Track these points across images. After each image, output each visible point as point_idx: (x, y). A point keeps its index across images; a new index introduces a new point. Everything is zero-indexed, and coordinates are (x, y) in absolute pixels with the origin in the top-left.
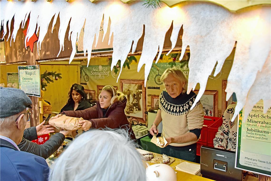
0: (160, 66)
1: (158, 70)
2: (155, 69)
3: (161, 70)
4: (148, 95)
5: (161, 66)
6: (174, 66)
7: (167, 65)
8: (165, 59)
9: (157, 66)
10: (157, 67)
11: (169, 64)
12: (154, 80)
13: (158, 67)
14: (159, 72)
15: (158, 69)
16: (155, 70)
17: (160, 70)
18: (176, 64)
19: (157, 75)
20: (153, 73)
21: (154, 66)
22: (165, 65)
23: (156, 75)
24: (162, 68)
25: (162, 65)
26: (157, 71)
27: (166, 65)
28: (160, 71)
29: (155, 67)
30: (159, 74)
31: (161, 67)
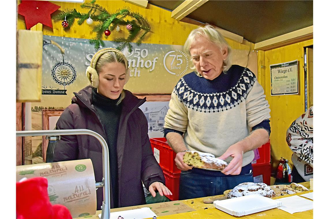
0: (67, 44)
1: (62, 53)
2: (54, 49)
3: (71, 53)
4: (34, 108)
5: (69, 44)
6: (101, 47)
7: (86, 45)
8: (75, 32)
9: (60, 44)
10: (60, 46)
11: (91, 42)
12: (51, 73)
13: (63, 47)
14: (65, 57)
15: (63, 50)
16: (53, 52)
17: (68, 52)
18: (106, 44)
19: (59, 64)
20: (48, 58)
21: (52, 42)
22: (81, 44)
23: (55, 62)
24: (72, 49)
25: (74, 43)
26: (60, 55)
27: (83, 43)
28: (68, 56)
29: (54, 46)
30: (65, 60)
31: (70, 46)
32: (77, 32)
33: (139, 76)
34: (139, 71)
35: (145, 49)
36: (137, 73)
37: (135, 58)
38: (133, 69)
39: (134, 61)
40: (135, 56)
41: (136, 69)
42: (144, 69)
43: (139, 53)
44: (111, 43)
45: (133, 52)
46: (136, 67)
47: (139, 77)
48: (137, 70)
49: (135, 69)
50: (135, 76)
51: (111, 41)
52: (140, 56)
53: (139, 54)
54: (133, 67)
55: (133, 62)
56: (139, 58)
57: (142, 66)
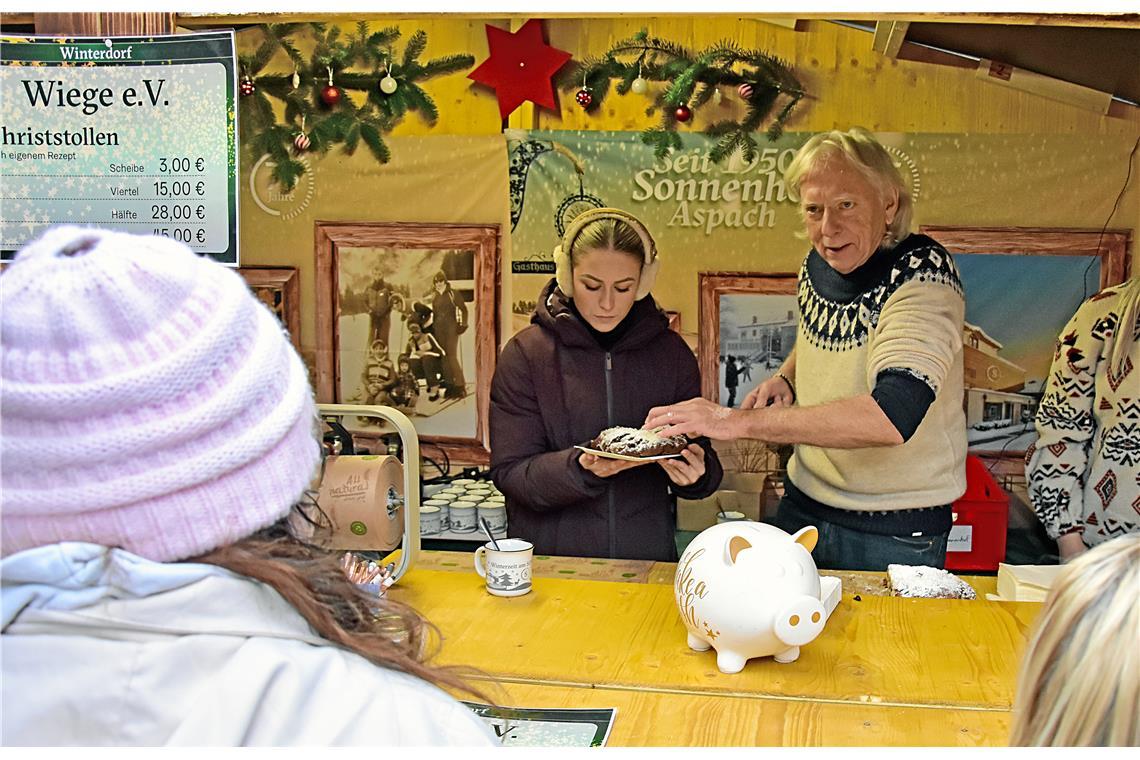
0: (589, 148)
1: (579, 171)
2: (559, 162)
3: (598, 170)
4: (517, 305)
5: (594, 147)
6: (671, 149)
7: (634, 147)
8: (612, 113)
9: (574, 148)
10: (572, 155)
11: (647, 139)
12: (554, 222)
13: (580, 156)
14: (586, 182)
15: (580, 164)
16: (559, 171)
17: (592, 168)
18: (684, 139)
19: (571, 199)
20: (546, 185)
21: (555, 146)
22: (623, 146)
23: (563, 196)
24: (599, 159)
25: (606, 145)
26: (574, 176)
27: (628, 142)
28: (592, 177)
29: (559, 155)
30: (584, 190)
31: (595, 153)
32: (617, 114)
33: (771, 224)
34: (772, 213)
35: (791, 150)
36: (767, 216)
37: (760, 177)
38: (757, 207)
39: (759, 183)
40: (761, 172)
41: (764, 205)
42: (785, 205)
43: (772, 160)
44: (700, 137)
45: (755, 161)
46: (763, 200)
47: (771, 228)
48: (768, 210)
49: (760, 207)
50: (761, 224)
51: (700, 133)
52: (776, 169)
53: (772, 166)
54: (755, 202)
55: (754, 187)
56: (773, 175)
57: (780, 198)
